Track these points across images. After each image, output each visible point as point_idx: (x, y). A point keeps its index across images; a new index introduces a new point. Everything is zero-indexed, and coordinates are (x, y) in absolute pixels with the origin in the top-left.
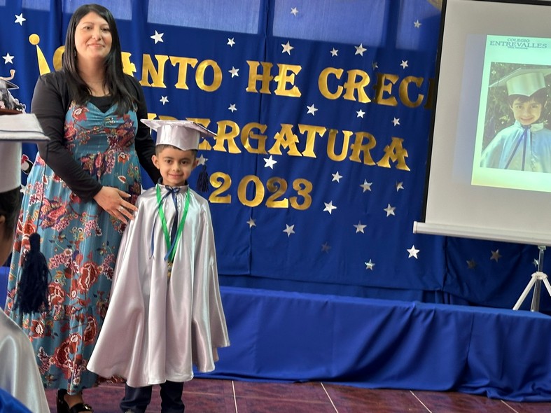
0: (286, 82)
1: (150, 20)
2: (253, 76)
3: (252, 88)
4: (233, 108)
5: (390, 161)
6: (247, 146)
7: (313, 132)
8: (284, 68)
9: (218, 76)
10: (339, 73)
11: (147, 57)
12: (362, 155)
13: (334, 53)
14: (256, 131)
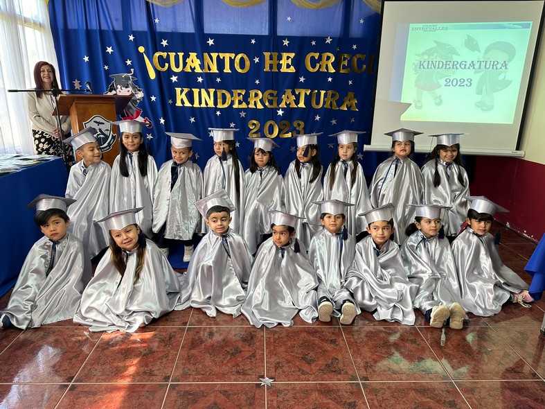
0: (286, 63)
1: (205, 32)
2: (268, 62)
3: (267, 69)
4: (257, 82)
5: (347, 106)
6: (267, 104)
7: (303, 93)
8: (285, 55)
9: (248, 63)
10: (317, 56)
11: (206, 55)
12: (331, 104)
13: (314, 43)
14: (271, 95)
